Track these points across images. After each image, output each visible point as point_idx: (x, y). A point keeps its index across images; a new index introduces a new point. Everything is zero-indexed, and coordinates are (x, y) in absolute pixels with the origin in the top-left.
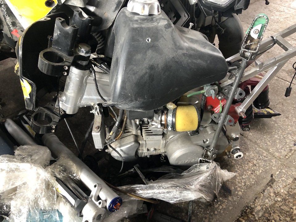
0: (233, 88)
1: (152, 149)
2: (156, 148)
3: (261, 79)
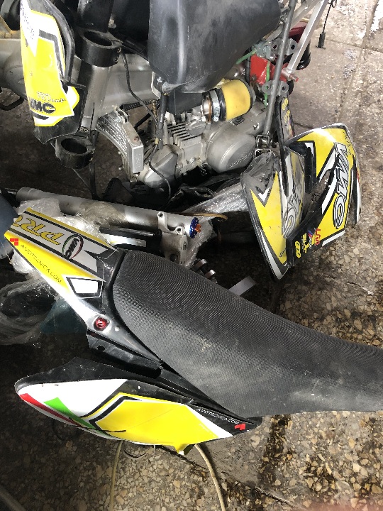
0: (284, 41)
1: (191, 160)
2: (196, 157)
3: (307, 22)
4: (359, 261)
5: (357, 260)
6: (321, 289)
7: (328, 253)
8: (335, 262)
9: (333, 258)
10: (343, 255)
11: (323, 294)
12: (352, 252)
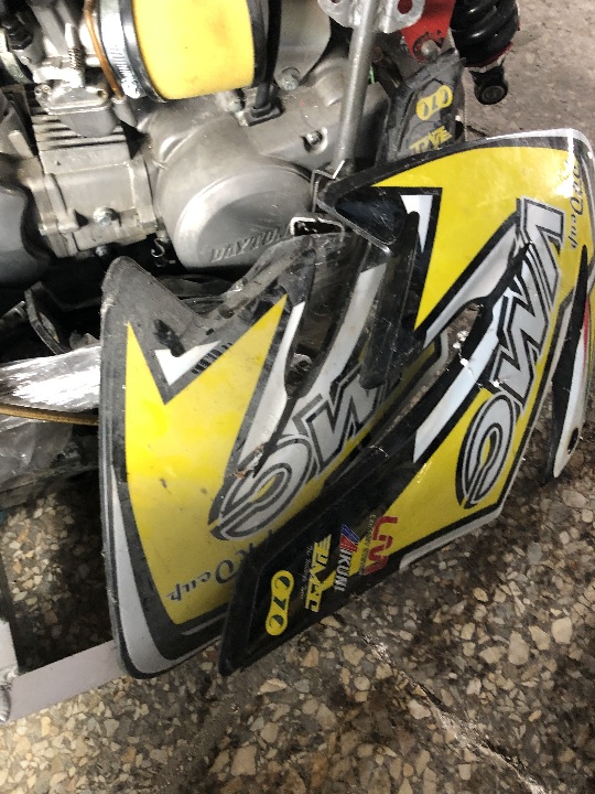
2: (113, 205)
4: (561, 672)
5: (552, 666)
6: (377, 739)
7: (460, 608)
8: (469, 649)
9: (467, 631)
10: (509, 628)
11: (380, 760)
12: (546, 627)
